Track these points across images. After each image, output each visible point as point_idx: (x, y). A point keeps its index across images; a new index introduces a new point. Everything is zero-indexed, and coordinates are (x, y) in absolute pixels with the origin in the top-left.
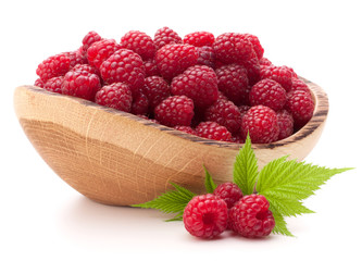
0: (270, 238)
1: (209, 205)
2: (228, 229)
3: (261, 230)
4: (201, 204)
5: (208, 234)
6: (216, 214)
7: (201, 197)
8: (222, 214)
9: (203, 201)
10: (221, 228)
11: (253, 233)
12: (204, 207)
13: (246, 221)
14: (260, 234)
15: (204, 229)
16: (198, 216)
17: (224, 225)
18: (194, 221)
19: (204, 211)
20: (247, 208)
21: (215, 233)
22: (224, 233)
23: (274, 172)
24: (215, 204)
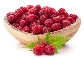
0: (54, 55)
1: (39, 47)
2: (44, 53)
3: (51, 53)
4: (37, 47)
5: (39, 54)
6: (41, 49)
7: (37, 45)
8: (42, 49)
9: (38, 46)
10: (42, 53)
11: (49, 54)
12: (38, 48)
13: (48, 51)
14: (51, 54)
15: (38, 53)
16: (36, 50)
17: (43, 52)
18: (35, 51)
19: (38, 49)
20: (48, 48)
21: (41, 54)
22: (43, 54)
23: (54, 39)
24: (41, 47)
